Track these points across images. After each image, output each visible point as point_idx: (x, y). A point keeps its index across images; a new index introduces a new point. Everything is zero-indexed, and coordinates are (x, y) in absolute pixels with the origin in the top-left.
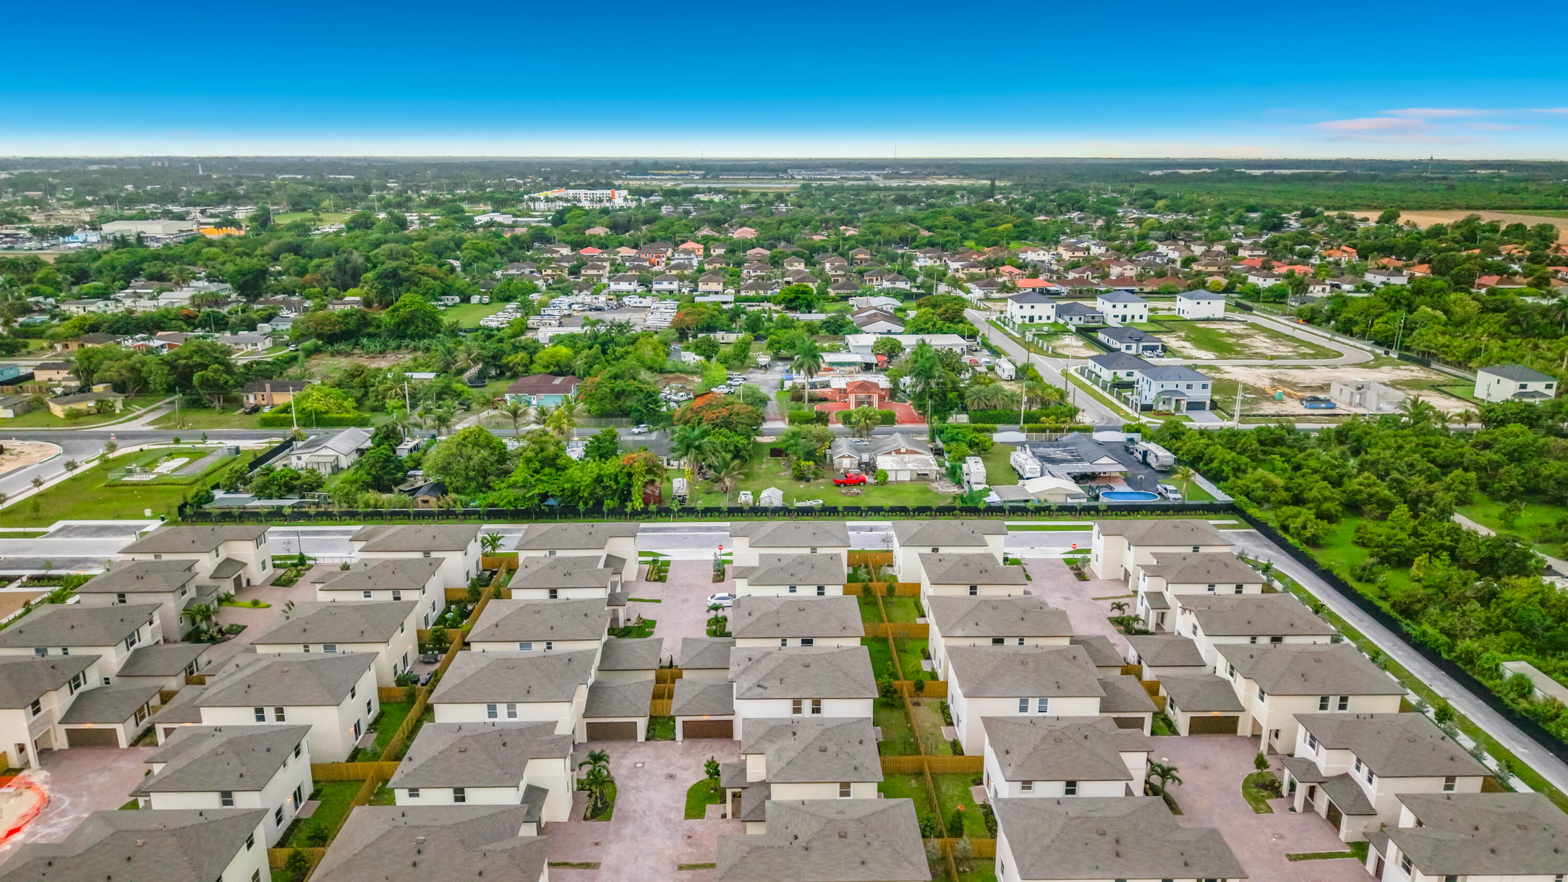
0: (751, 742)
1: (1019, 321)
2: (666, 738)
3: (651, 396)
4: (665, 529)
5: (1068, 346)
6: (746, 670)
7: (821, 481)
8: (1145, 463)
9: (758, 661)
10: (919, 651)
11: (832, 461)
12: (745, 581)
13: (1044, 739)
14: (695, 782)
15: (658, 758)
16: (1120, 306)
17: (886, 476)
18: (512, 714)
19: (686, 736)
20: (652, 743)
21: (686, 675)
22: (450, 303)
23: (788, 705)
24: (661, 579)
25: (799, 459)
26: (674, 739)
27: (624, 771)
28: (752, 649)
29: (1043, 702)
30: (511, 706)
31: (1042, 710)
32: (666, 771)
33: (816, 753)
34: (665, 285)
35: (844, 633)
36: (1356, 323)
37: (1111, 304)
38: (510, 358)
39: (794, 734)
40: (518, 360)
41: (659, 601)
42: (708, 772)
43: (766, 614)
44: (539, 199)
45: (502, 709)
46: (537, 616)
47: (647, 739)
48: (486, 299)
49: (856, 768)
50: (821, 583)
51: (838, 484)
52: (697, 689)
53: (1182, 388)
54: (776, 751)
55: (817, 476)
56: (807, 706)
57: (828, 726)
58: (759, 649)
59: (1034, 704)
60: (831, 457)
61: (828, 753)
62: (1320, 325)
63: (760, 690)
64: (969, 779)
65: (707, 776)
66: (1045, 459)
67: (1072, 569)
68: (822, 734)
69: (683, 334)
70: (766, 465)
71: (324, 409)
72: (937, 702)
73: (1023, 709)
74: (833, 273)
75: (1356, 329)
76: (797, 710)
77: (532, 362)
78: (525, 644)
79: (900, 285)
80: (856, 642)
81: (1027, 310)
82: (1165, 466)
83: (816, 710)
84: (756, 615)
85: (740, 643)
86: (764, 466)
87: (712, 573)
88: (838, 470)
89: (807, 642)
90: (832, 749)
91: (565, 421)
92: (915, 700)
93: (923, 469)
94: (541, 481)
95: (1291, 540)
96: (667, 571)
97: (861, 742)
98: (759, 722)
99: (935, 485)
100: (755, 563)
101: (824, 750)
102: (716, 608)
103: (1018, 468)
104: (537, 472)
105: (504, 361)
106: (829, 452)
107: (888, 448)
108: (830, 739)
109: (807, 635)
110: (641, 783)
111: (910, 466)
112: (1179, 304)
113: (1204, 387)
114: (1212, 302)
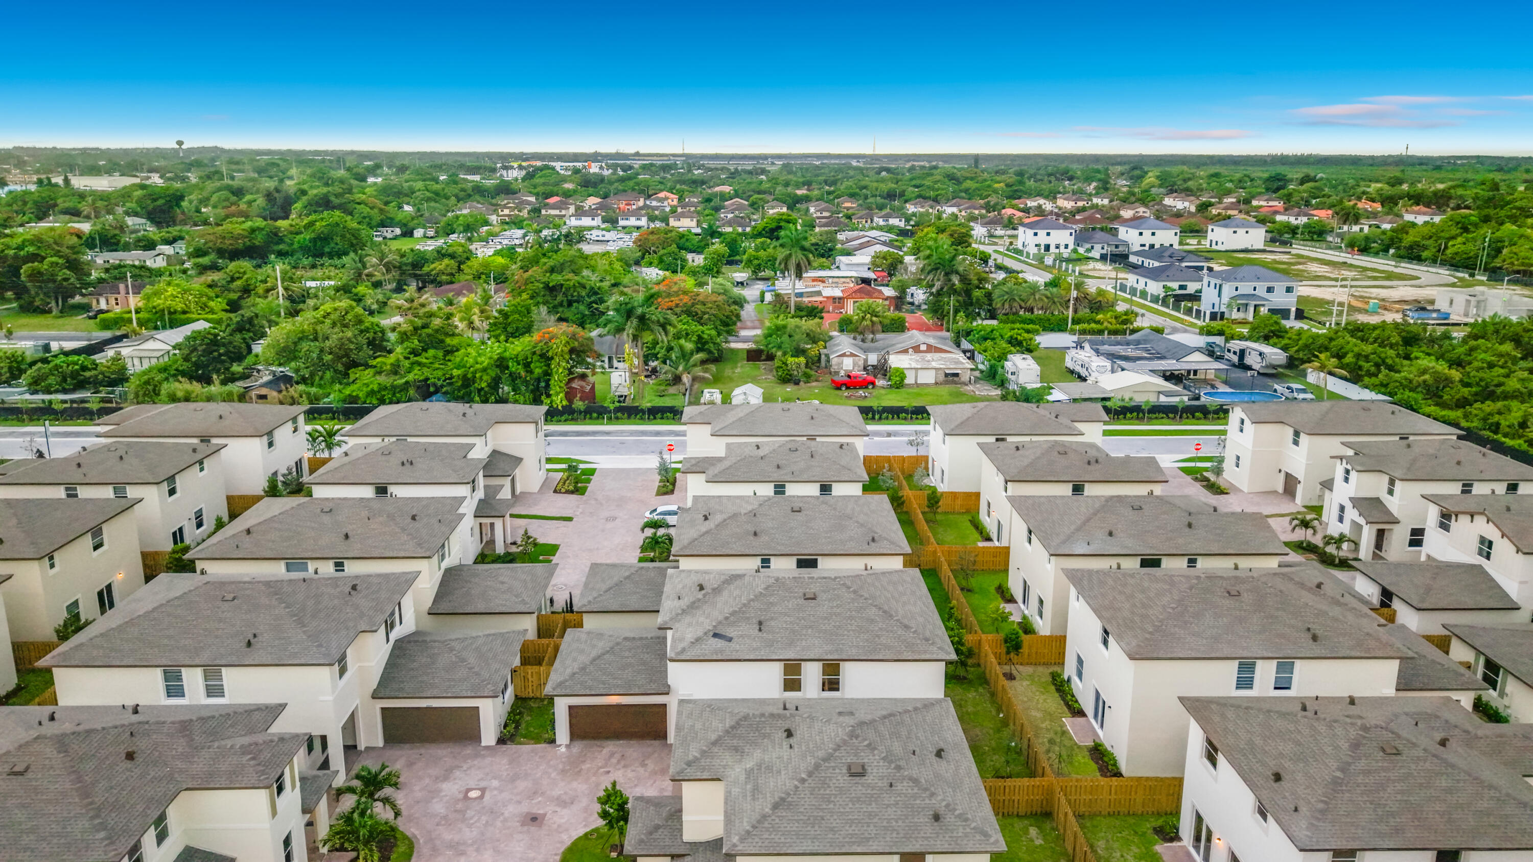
0: (694, 752)
1: (1033, 250)
2: (537, 739)
3: (596, 293)
4: (594, 433)
5: (1094, 269)
6: (693, 606)
7: (814, 384)
8: (1243, 366)
9: (717, 591)
10: (992, 590)
11: (828, 361)
12: (702, 477)
13: (1355, 745)
14: (581, 832)
15: (514, 779)
16: (1147, 233)
17: (903, 377)
18: (214, 690)
19: (576, 734)
20: (511, 748)
21: (590, 622)
22: (389, 235)
23: (774, 673)
24: (577, 490)
25: (785, 354)
26: (553, 741)
27: (438, 807)
28: (706, 572)
29: (1285, 667)
30: (212, 673)
31: (1282, 685)
32: (525, 808)
33: (841, 778)
34: (633, 222)
35: (874, 548)
36: (1425, 248)
37: (1137, 232)
38: (432, 266)
39: (789, 734)
40: (442, 267)
41: (569, 519)
42: (604, 815)
43: (735, 516)
44: (512, 168)
45: (193, 679)
46: (326, 519)
47: (501, 741)
48: (431, 233)
49: (937, 818)
50: (825, 478)
51: (838, 386)
52: (602, 645)
53: (1261, 292)
54: (749, 773)
55: (808, 378)
56: (812, 674)
57: (863, 715)
58: (720, 573)
59: (1265, 672)
60: (827, 356)
61: (869, 779)
62: (1376, 254)
63: (719, 643)
64: (1148, 826)
65: (601, 822)
66: (1112, 357)
67: (1196, 479)
68: (853, 735)
69: (645, 252)
70: (743, 368)
71: (180, 307)
72: (1044, 673)
73: (1245, 682)
74: (819, 214)
75: (1425, 254)
76: (792, 684)
77: (460, 270)
78: (295, 563)
79: (894, 221)
80: (897, 563)
81: (1042, 238)
82: (1274, 367)
83: (831, 684)
84: (717, 518)
85: (685, 564)
86: (738, 370)
87: (657, 484)
88: (837, 373)
89: (807, 563)
90: (877, 771)
91: (476, 310)
92: (1007, 668)
93: (952, 368)
94: (419, 364)
95: (1509, 442)
96: (589, 481)
97: (939, 754)
98: (712, 707)
99: (970, 388)
100: (721, 453)
101: (857, 772)
102: (655, 525)
103: (1078, 369)
104: (415, 353)
105: (426, 269)
106: (823, 351)
107: (900, 347)
108: (871, 747)
109: (808, 550)
110: (469, 834)
111: (934, 364)
112: (1210, 235)
113: (1289, 290)
114: (1249, 230)
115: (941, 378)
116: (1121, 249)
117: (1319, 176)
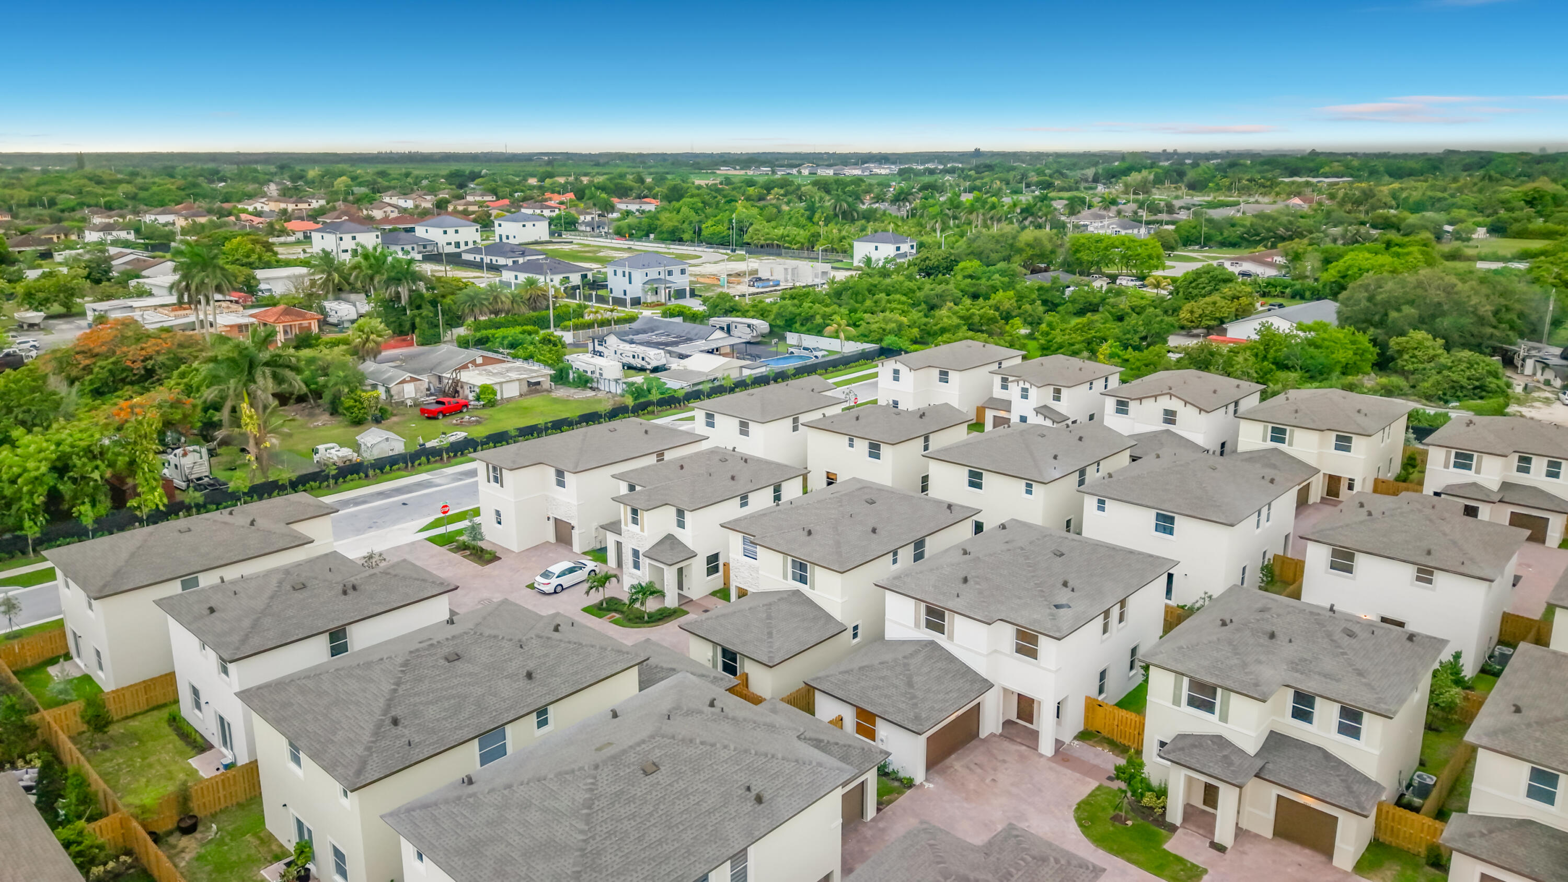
11: (387, 391)
16: (451, 231)
17: (494, 393)
37: (441, 230)
53: (664, 275)
55: (384, 414)
81: (348, 242)
93: (534, 376)
103: (629, 360)
111: (514, 375)
112: (498, 230)
113: (683, 272)
114: (536, 223)
115: (525, 388)
116: (429, 248)
117: (484, 171)
